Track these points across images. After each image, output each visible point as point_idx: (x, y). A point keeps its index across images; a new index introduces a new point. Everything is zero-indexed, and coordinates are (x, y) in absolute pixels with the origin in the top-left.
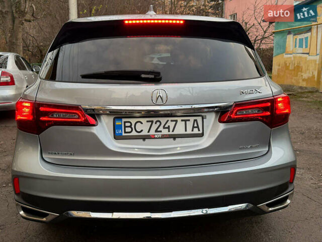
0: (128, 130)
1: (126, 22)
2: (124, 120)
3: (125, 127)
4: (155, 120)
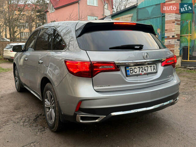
0: (132, 72)
1: (114, 24)
2: (129, 68)
3: (130, 71)
4: (141, 67)
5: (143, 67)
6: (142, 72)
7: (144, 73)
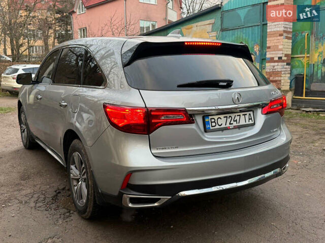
0: (214, 124)
1: (186, 44)
2: (210, 117)
3: (212, 122)
4: (228, 115)
5: (233, 115)
6: (230, 124)
7: (234, 126)
